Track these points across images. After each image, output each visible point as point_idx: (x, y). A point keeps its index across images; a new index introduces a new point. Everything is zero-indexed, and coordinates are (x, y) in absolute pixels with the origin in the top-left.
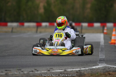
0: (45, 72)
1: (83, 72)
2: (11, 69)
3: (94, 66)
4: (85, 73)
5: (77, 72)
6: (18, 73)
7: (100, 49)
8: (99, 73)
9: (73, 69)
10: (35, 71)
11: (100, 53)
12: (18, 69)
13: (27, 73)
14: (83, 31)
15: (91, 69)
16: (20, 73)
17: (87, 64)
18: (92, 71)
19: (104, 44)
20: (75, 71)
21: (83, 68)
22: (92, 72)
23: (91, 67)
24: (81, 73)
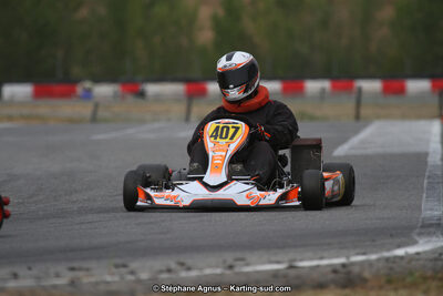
0: (217, 275)
1: (356, 270)
2: (92, 264)
3: (399, 246)
4: (367, 274)
5: (335, 271)
6: (116, 278)
7: (426, 181)
8: (417, 274)
9: (321, 258)
10: (179, 268)
11: (425, 195)
12: (119, 261)
13: (150, 280)
14: (364, 111)
15: (387, 259)
16: (122, 278)
17: (373, 241)
18: (391, 265)
19: (440, 163)
20: (329, 269)
21: (358, 254)
22: (391, 269)
23: (389, 250)
24: (349, 273)
